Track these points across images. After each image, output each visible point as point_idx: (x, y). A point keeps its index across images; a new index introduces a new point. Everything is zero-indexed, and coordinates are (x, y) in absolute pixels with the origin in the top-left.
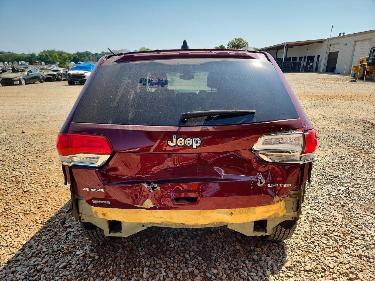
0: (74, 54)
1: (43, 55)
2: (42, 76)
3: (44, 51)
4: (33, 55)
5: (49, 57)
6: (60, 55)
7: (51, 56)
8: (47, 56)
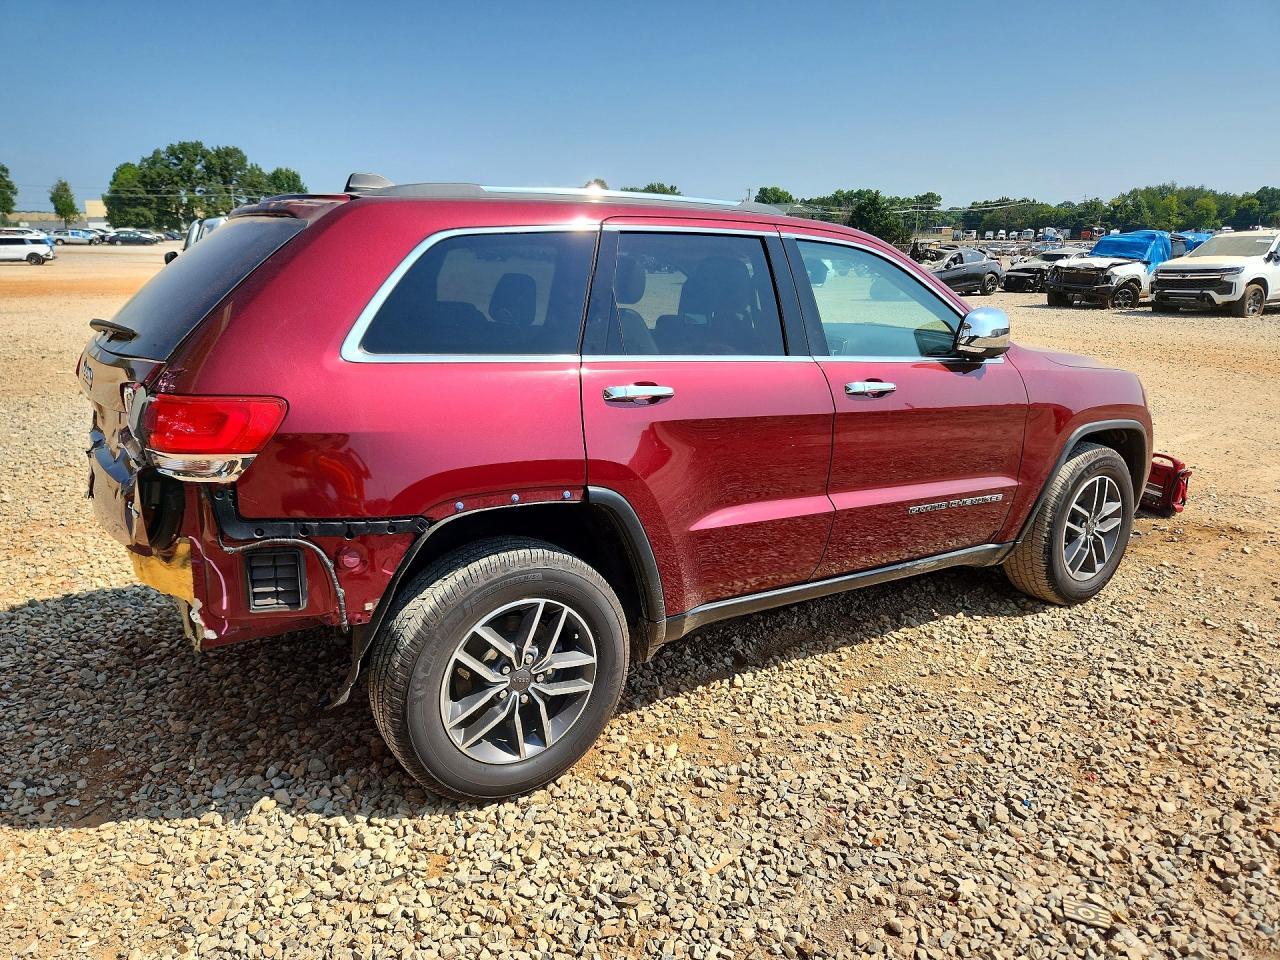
0: (1246, 197)
1: (1126, 206)
2: (991, 273)
3: (1134, 193)
4: (1092, 207)
5: (1146, 211)
6: (1188, 203)
7: (1151, 208)
8: (1137, 207)
